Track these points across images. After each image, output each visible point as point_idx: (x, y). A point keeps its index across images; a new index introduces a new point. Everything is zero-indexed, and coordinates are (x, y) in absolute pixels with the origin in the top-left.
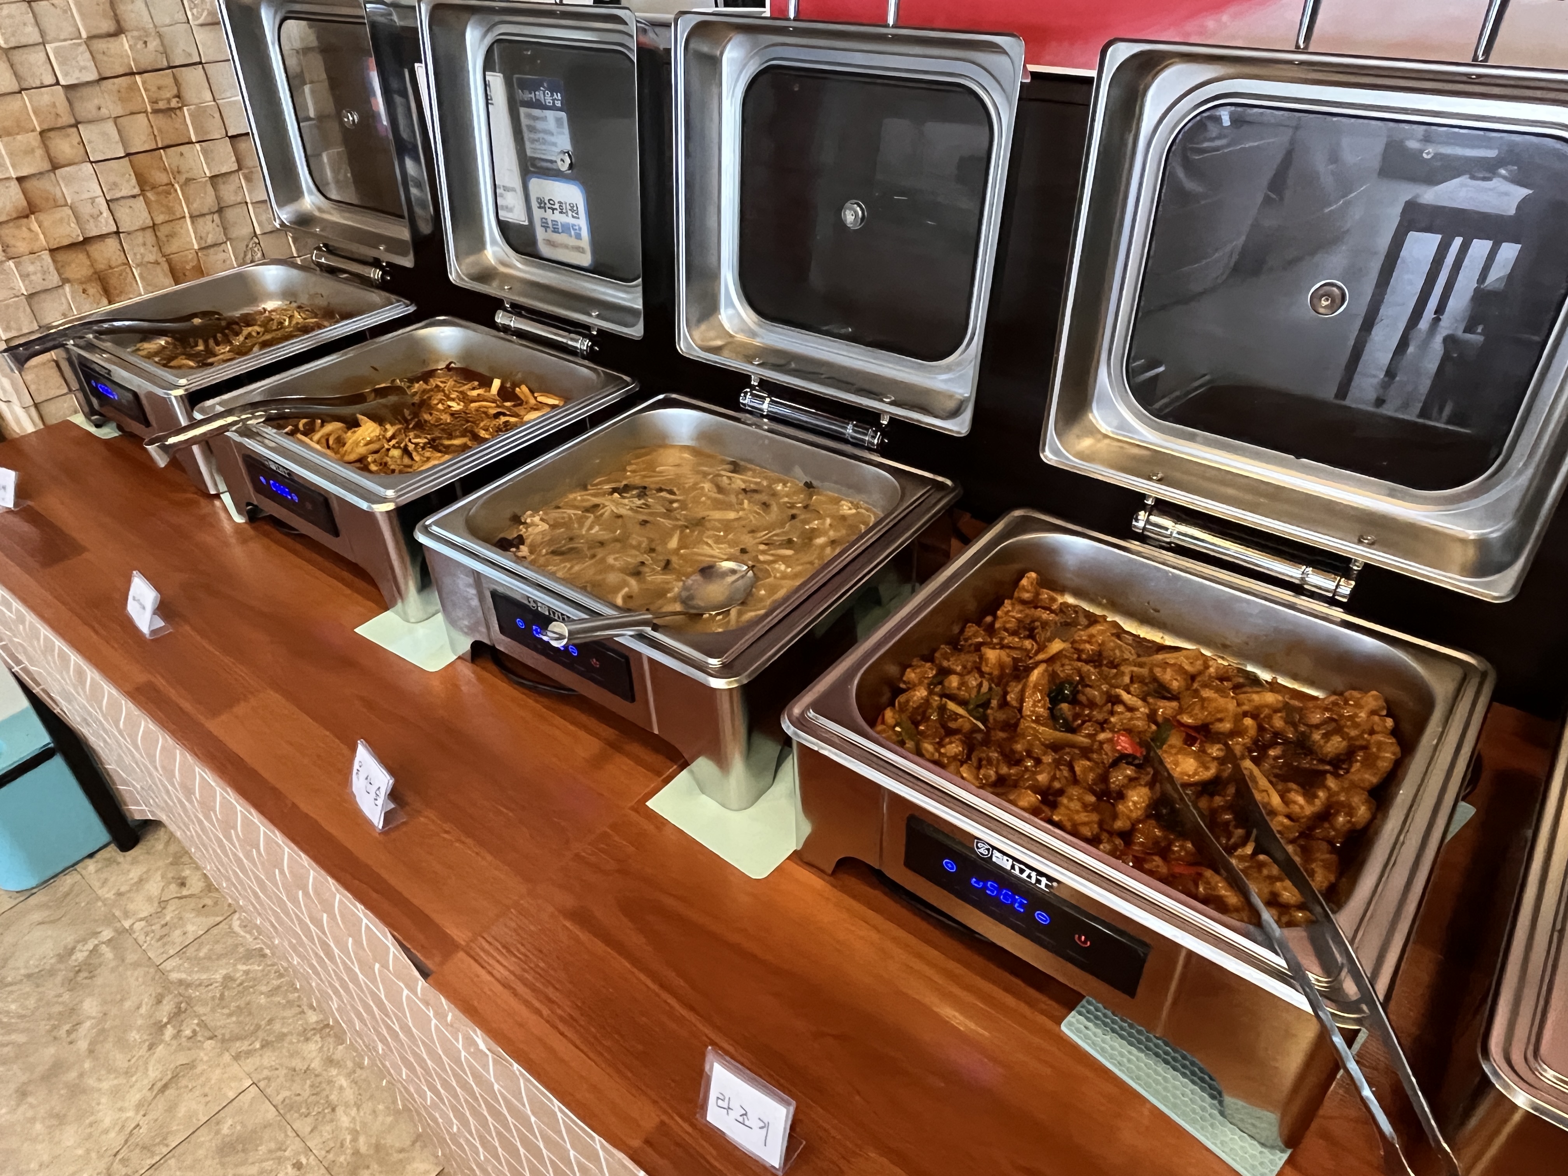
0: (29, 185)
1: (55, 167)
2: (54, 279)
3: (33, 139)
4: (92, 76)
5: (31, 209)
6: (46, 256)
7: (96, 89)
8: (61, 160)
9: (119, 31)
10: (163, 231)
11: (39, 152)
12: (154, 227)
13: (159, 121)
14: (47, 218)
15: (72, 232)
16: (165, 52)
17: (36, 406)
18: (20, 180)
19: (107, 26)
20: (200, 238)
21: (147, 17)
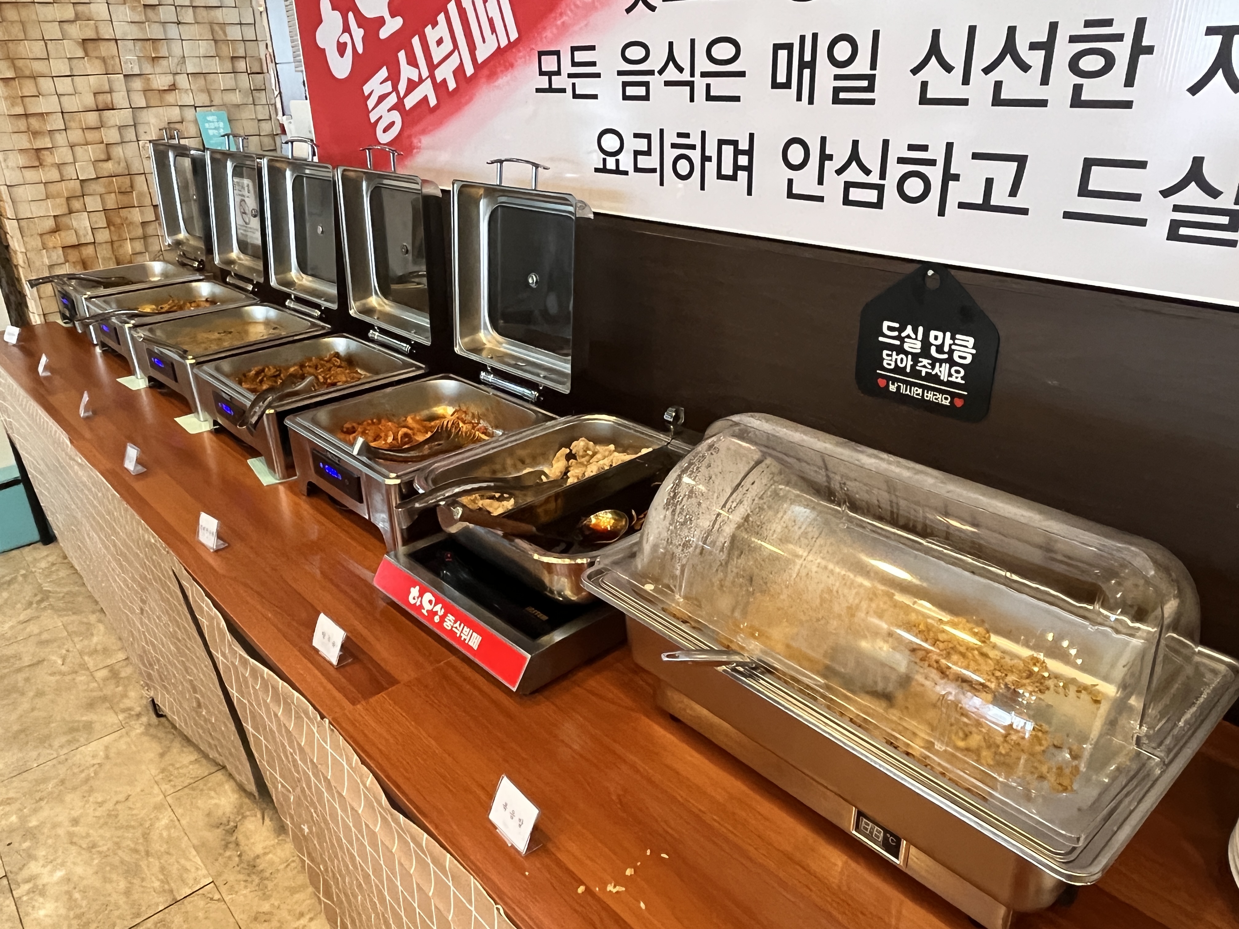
0: (59, 219)
1: (71, 212)
2: (62, 260)
3: (63, 201)
4: (95, 176)
5: (57, 229)
6: (60, 251)
7: (94, 181)
8: (74, 210)
9: (109, 159)
10: (116, 245)
11: (65, 206)
12: (112, 242)
13: (120, 197)
14: (63, 234)
15: (73, 241)
16: (128, 167)
17: (44, 315)
18: (54, 216)
19: (103, 157)
20: (132, 248)
21: (122, 154)
